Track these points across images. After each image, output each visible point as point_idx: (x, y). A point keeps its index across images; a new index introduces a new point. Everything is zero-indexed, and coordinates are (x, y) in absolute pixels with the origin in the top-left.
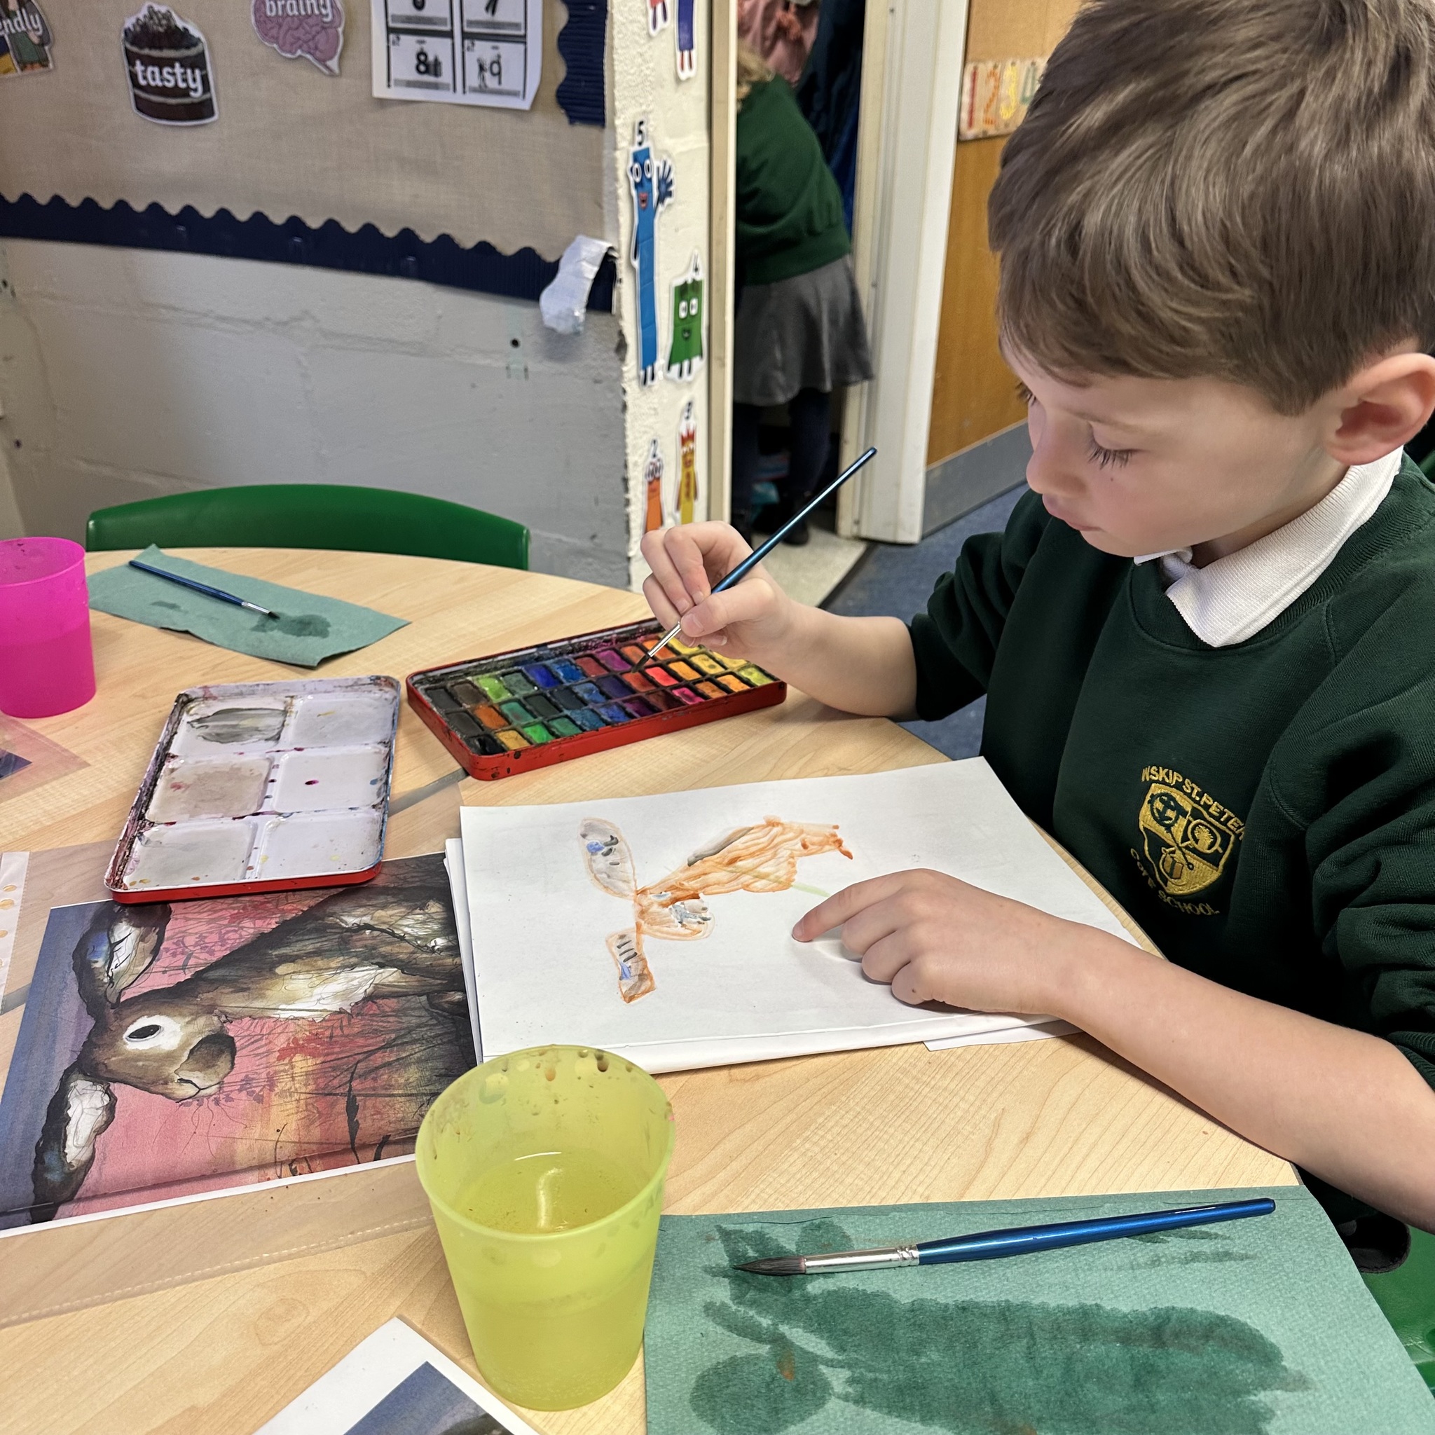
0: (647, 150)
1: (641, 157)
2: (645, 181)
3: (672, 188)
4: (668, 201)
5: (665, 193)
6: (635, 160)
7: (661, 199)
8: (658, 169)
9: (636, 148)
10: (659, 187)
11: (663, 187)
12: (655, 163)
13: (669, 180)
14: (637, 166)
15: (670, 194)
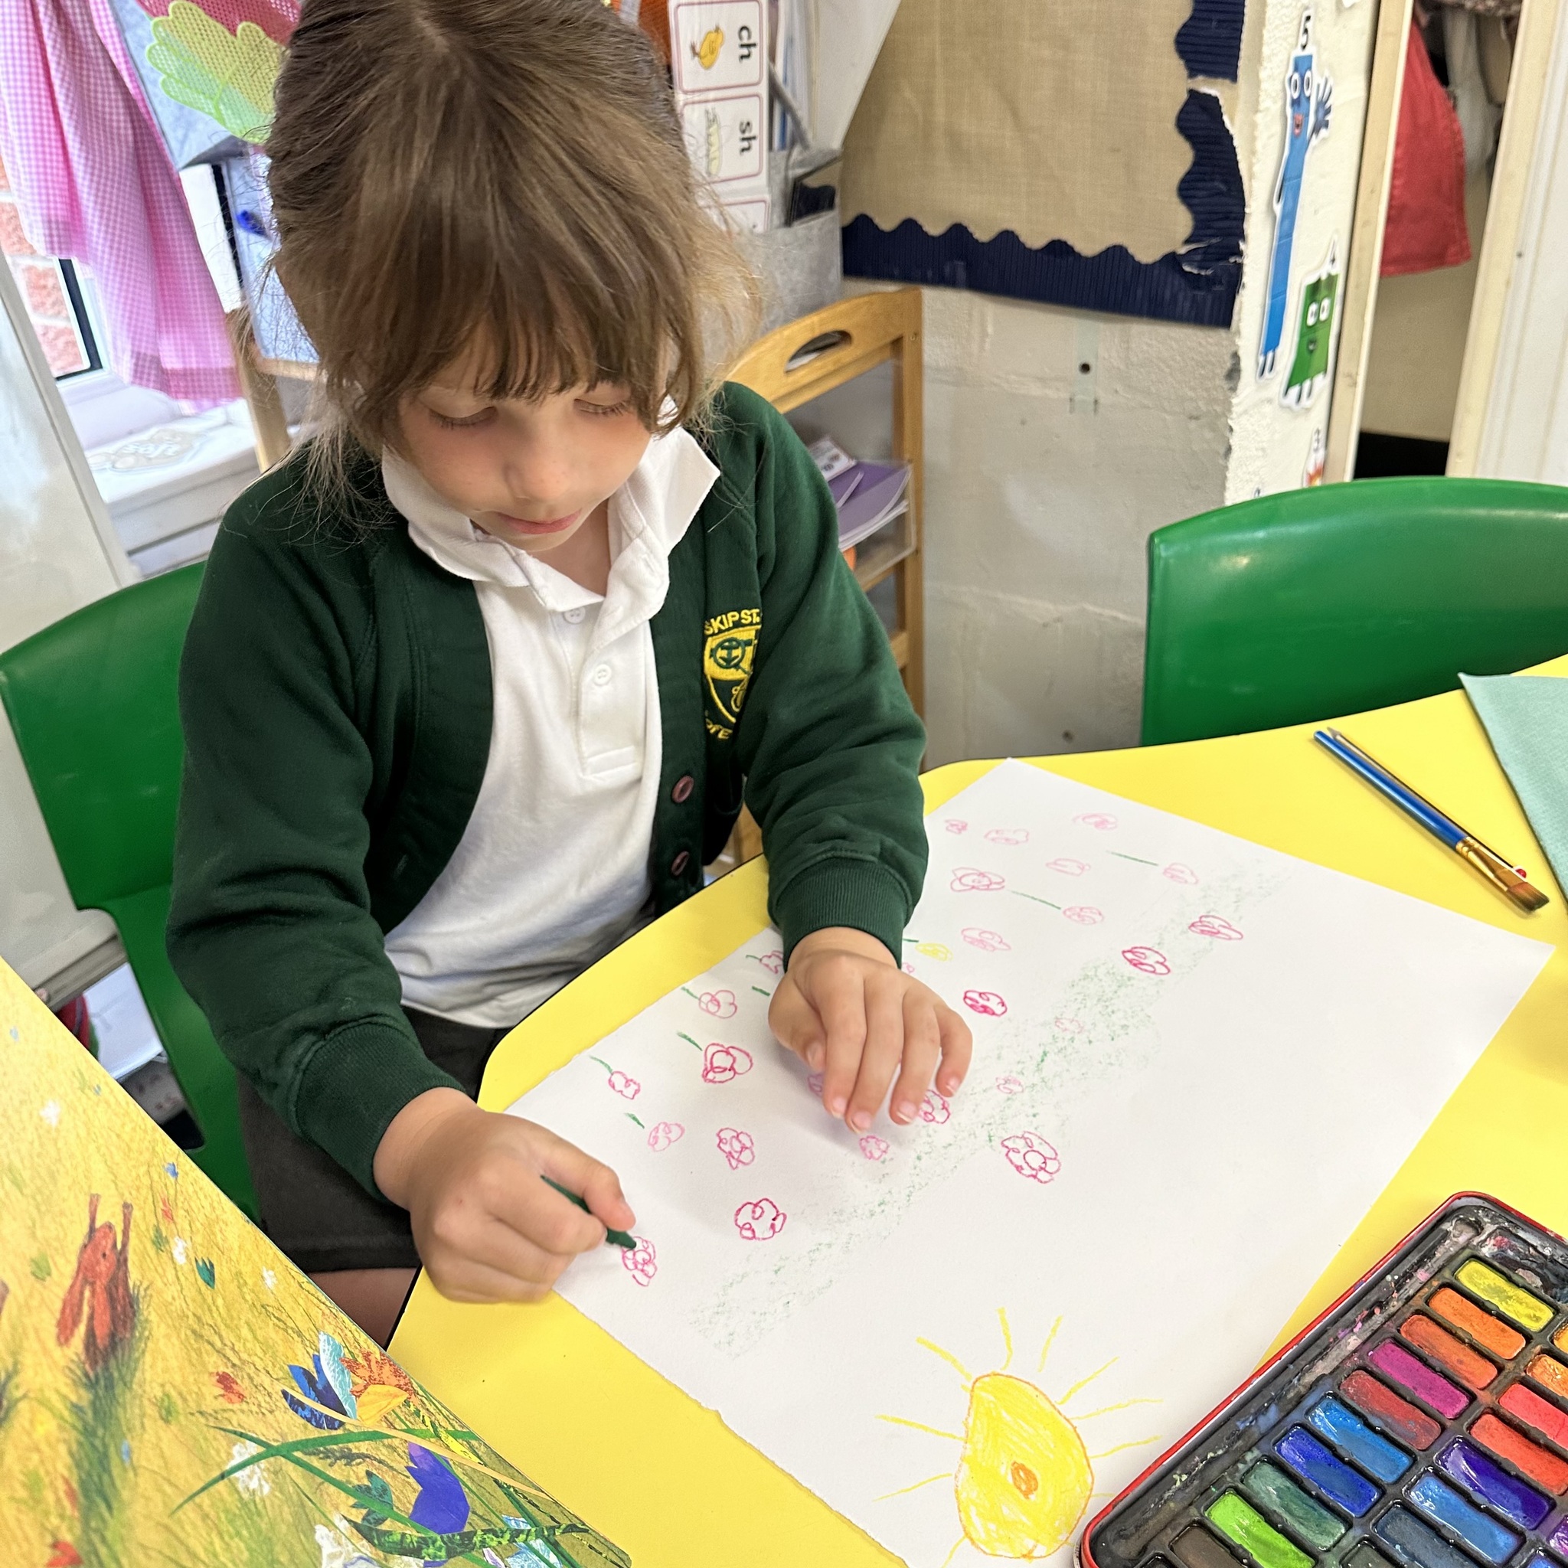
0: (1310, 57)
1: (1302, 65)
2: (1303, 101)
3: (1329, 118)
4: (1323, 132)
5: (1321, 124)
6: (1296, 69)
7: (1316, 130)
8: (1319, 86)
9: (1299, 52)
10: (1317, 112)
11: (1321, 114)
12: (1316, 76)
13: (1327, 105)
14: (1296, 76)
15: (1326, 125)
